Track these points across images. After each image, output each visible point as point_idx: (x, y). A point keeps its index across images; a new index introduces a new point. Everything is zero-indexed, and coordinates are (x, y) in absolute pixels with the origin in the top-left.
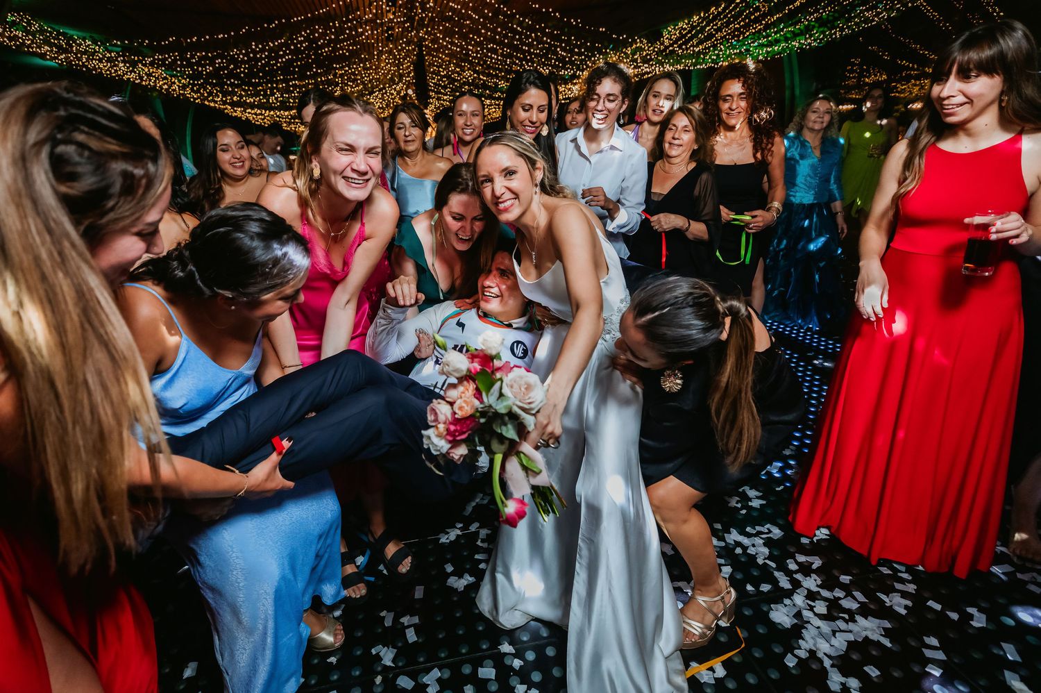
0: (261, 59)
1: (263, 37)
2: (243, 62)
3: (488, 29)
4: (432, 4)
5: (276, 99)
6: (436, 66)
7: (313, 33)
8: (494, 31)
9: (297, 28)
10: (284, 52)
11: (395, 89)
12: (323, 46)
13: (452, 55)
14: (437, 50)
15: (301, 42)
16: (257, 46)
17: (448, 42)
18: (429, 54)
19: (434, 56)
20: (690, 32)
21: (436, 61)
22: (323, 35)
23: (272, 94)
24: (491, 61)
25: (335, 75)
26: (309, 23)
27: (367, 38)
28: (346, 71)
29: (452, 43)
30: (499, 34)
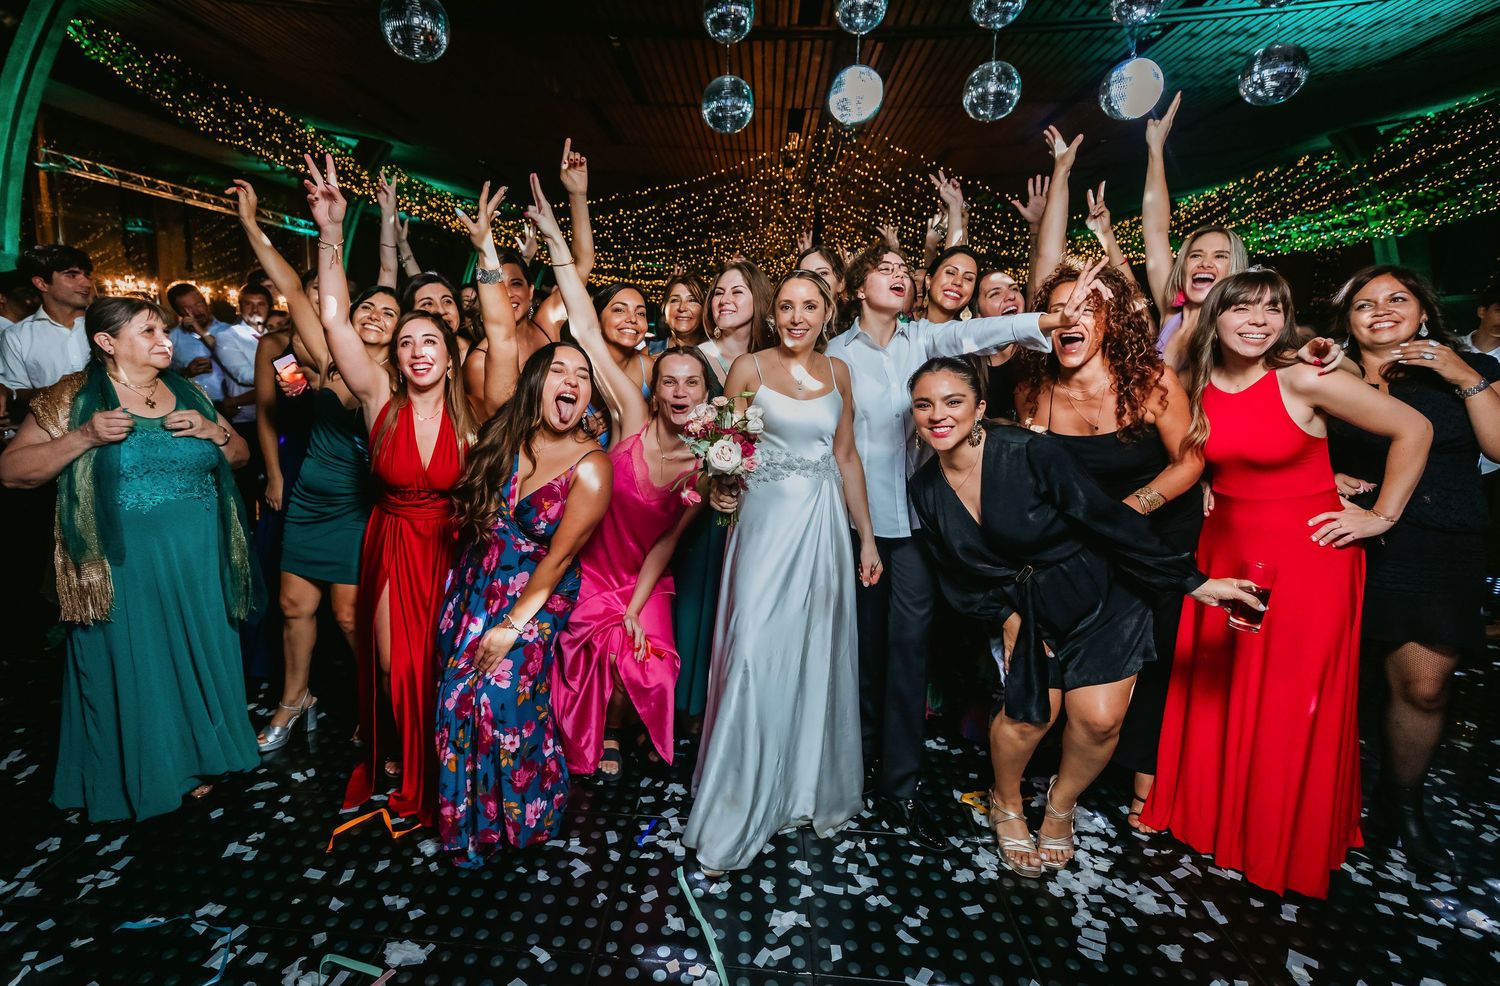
1: (632, 204)
2: (607, 227)
3: (901, 200)
4: (834, 170)
5: (638, 266)
6: (838, 237)
7: (688, 200)
8: (910, 203)
9: (671, 196)
11: (784, 261)
12: (698, 213)
13: (858, 225)
14: (840, 219)
15: (674, 209)
16: (624, 212)
17: (852, 211)
18: (829, 222)
19: (834, 226)
21: (837, 231)
22: (698, 203)
23: (634, 261)
24: (908, 235)
25: (710, 243)
26: (684, 191)
27: (751, 205)
28: (722, 240)
29: (859, 213)
30: (916, 205)
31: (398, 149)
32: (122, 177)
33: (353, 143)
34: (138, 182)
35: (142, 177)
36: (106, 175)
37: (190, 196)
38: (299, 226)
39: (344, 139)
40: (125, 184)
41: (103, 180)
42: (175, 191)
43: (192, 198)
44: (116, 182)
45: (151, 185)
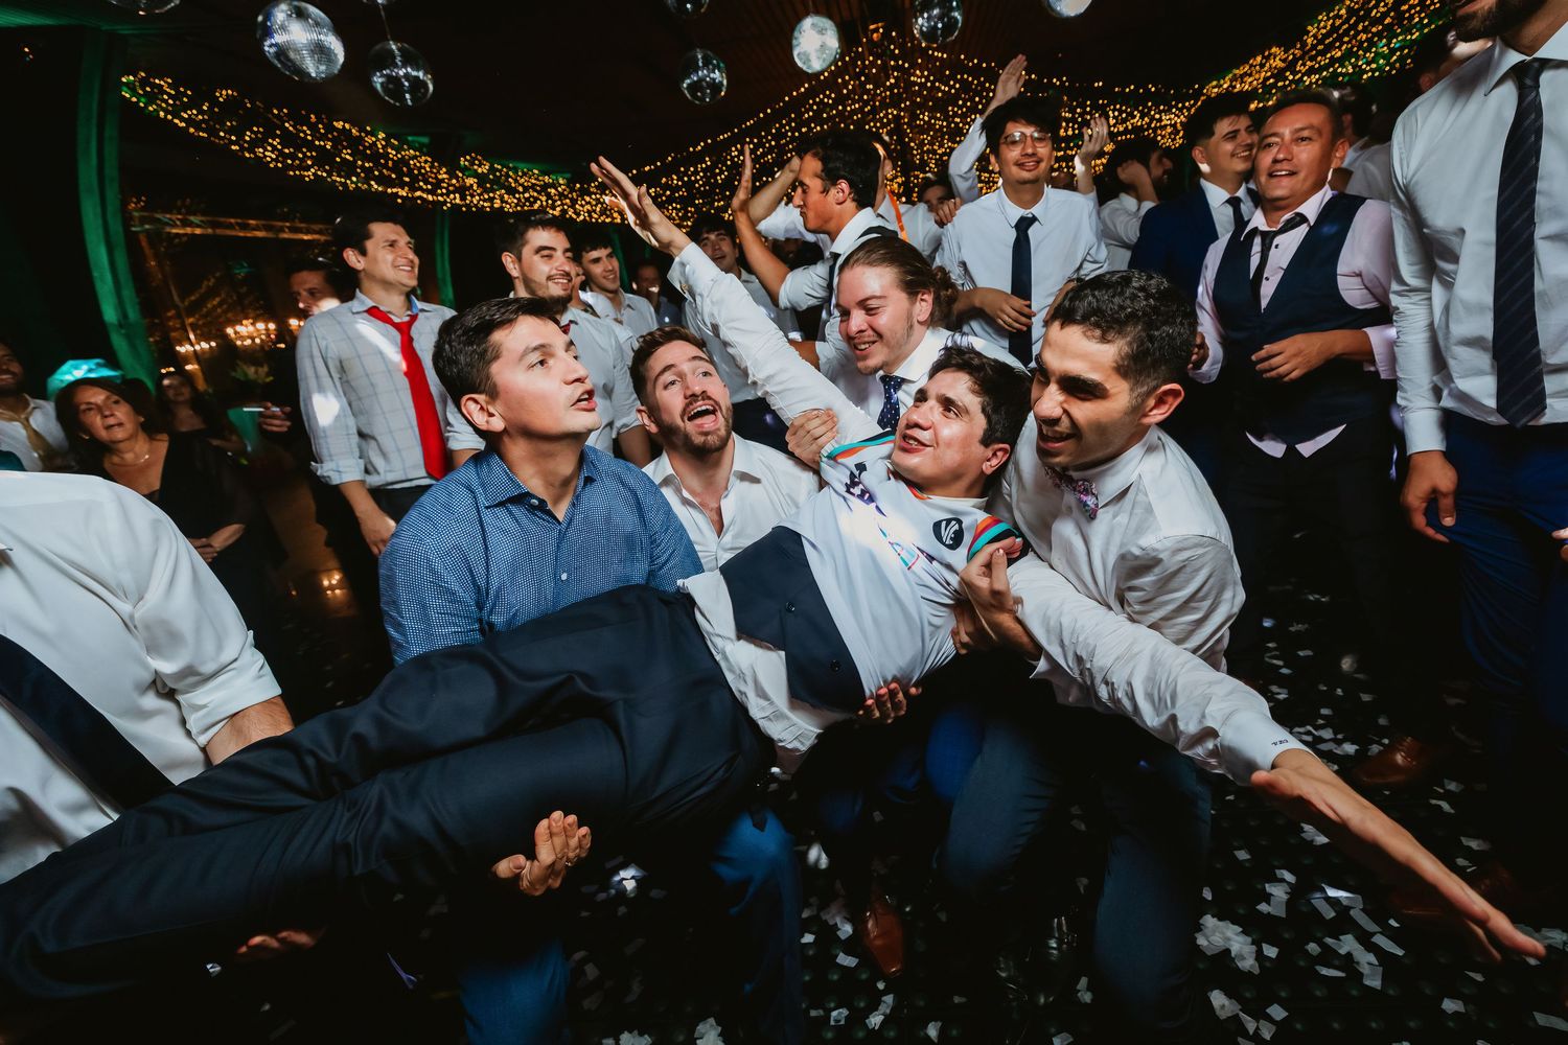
0: (697, 181)
10: (721, 169)
20: (1347, 21)
32: (214, 225)
34: (230, 226)
35: (233, 221)
36: (198, 226)
37: (281, 230)
39: (416, 138)
40: (219, 231)
41: (198, 231)
42: (267, 228)
43: (284, 232)
44: (210, 231)
45: (245, 227)
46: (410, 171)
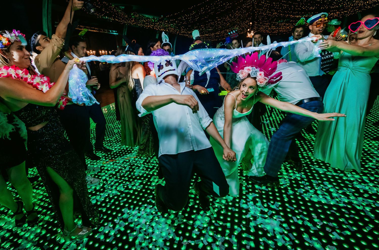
31: (134, 8)
33: (123, 7)
38: (114, 33)
46: (118, 15)
